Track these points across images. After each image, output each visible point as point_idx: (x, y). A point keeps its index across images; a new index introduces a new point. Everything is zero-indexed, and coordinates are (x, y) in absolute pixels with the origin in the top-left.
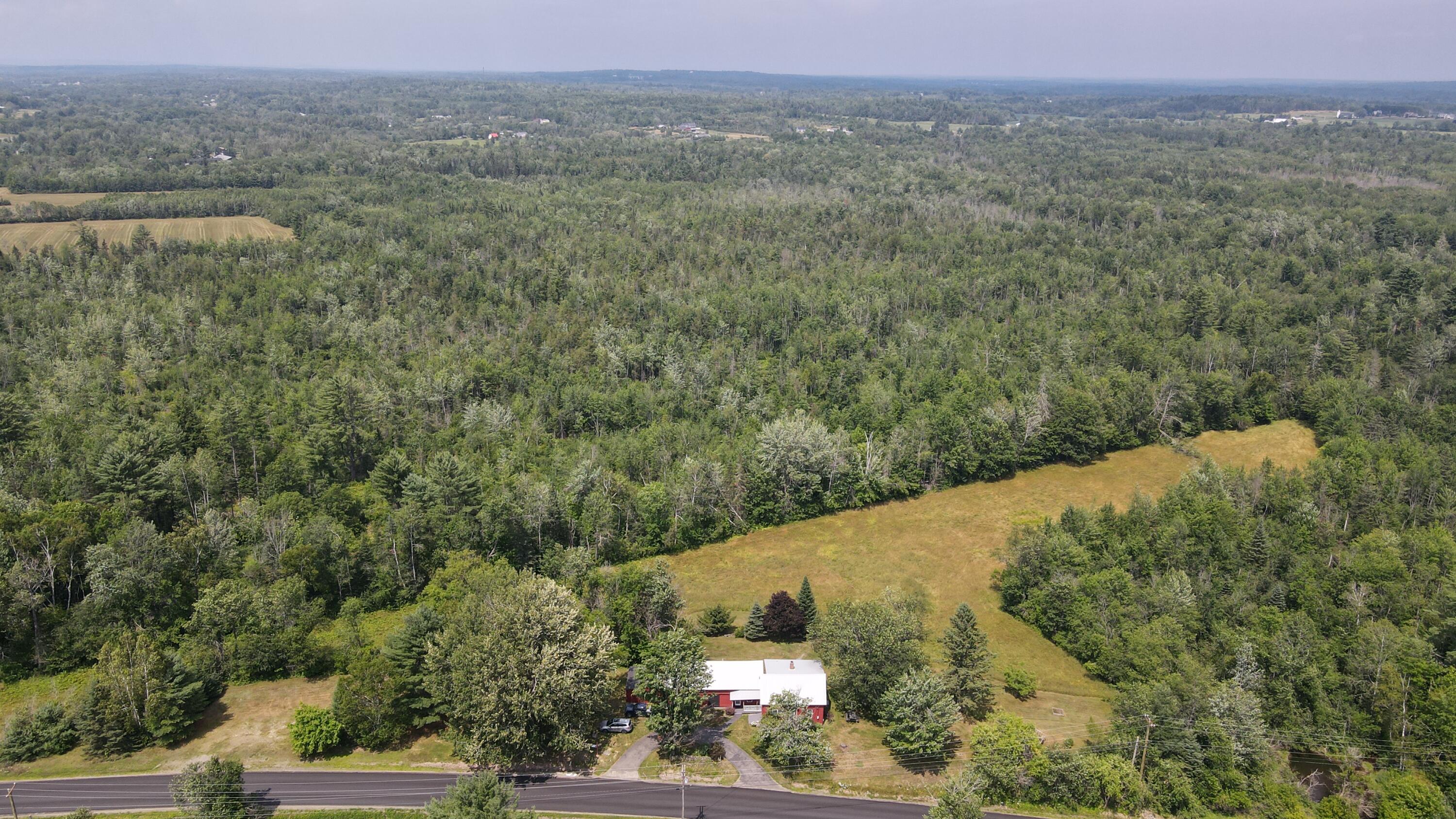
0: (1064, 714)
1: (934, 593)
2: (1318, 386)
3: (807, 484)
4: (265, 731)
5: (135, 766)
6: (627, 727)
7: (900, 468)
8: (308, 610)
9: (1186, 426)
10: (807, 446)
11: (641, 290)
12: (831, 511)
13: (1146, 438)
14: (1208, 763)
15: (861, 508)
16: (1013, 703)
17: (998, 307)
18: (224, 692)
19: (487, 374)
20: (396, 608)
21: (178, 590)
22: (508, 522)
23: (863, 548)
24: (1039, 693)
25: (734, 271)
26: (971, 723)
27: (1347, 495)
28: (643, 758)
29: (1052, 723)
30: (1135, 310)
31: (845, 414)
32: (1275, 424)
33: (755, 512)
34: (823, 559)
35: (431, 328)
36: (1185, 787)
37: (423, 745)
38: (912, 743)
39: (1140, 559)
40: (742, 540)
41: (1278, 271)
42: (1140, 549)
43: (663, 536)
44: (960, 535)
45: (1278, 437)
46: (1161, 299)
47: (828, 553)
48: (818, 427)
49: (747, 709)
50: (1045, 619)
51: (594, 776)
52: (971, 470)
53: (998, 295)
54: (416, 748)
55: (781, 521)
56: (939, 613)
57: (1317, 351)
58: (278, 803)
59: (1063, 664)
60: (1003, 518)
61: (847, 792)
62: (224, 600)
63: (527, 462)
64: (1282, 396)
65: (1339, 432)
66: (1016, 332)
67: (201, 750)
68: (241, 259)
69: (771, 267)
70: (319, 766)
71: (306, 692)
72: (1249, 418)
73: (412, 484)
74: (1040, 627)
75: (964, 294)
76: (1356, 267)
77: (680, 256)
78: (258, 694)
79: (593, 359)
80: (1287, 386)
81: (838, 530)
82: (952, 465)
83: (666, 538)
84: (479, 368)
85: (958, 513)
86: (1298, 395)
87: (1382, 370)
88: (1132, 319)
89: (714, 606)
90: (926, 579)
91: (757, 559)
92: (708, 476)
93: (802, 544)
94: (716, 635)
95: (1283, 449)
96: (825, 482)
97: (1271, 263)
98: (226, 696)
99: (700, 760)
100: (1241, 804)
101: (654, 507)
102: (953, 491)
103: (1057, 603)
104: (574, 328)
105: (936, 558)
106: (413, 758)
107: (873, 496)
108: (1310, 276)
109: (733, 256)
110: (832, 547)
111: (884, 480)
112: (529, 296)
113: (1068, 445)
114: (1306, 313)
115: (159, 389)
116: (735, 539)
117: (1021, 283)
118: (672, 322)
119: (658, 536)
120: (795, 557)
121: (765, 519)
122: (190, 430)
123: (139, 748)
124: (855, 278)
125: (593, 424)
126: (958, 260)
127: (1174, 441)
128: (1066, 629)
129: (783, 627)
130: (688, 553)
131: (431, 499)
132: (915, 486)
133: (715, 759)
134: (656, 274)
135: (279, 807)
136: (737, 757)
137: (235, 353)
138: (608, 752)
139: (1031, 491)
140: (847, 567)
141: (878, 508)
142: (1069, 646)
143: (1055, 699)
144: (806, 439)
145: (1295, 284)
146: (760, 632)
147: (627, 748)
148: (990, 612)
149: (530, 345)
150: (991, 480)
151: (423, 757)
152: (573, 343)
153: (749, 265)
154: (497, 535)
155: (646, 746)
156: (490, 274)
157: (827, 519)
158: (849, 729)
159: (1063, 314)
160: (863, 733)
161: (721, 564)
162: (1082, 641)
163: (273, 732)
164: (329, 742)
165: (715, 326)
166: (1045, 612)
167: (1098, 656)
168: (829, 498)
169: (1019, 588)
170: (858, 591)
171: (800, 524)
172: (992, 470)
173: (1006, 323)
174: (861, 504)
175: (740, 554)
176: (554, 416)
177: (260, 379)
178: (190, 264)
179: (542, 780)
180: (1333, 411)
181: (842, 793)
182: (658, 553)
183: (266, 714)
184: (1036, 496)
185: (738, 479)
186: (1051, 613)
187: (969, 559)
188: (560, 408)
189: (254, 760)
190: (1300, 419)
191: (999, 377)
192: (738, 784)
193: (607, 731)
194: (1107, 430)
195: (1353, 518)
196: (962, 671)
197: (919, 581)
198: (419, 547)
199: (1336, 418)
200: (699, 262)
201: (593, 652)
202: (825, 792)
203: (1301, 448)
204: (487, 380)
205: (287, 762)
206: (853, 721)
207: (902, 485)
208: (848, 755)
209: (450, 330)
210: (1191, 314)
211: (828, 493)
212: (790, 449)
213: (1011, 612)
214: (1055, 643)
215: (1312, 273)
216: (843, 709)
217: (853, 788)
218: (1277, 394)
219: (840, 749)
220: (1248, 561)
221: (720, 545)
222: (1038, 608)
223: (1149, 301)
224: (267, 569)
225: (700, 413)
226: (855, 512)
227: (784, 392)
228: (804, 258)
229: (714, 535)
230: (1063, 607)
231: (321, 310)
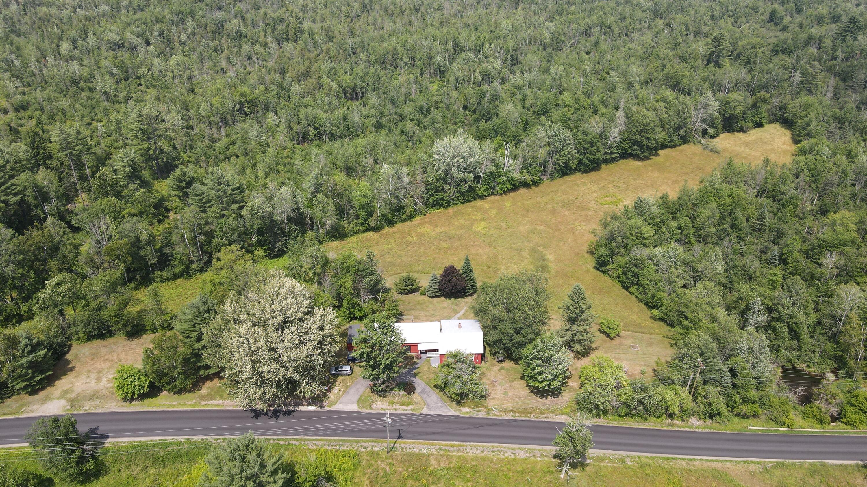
0: (639, 349)
1: (551, 257)
2: (797, 102)
3: (465, 181)
4: (98, 380)
5: (7, 410)
6: (349, 372)
7: (527, 167)
8: (123, 294)
9: (711, 131)
10: (465, 154)
11: (352, 32)
12: (481, 197)
13: (685, 140)
14: (734, 386)
15: (501, 195)
16: (605, 341)
17: (585, 44)
18: (69, 350)
19: (249, 99)
20: (190, 277)
21: (32, 275)
22: (263, 217)
23: (503, 224)
24: (622, 333)
25: (413, 17)
26: (578, 359)
27: (816, 181)
28: (360, 394)
29: (631, 357)
30: (676, 45)
31: (489, 125)
32: (767, 127)
33: (431, 200)
34: (477, 233)
35: (210, 64)
36: (720, 404)
37: (209, 388)
38: (541, 382)
39: (686, 232)
40: (423, 219)
41: (766, 16)
42: (686, 226)
43: (369, 220)
44: (567, 213)
45: (768, 137)
46: (692, 36)
47: (480, 229)
48: (472, 141)
49: (429, 354)
50: (624, 278)
51: (327, 409)
52: (574, 166)
53: (586, 35)
54: (204, 390)
55: (449, 205)
56: (554, 273)
57: (797, 77)
58: (107, 437)
59: (636, 309)
60: (594, 200)
61: (498, 413)
62: (60, 290)
63: (277, 164)
64: (772, 108)
65: (809, 135)
66: (599, 63)
67: (54, 396)
68: (78, 10)
69: (437, 15)
70: (137, 406)
71: (127, 348)
72: (750, 124)
73: (195, 192)
74: (620, 281)
75: (564, 34)
76: (816, 13)
77: (377, 7)
78: (93, 351)
79: (321, 86)
80: (776, 101)
81: (486, 211)
82: (561, 164)
83: (372, 221)
84: (243, 95)
85: (564, 197)
86: (783, 108)
87: (835, 88)
88: (674, 52)
89: (405, 275)
90: (545, 247)
91: (433, 234)
92: (399, 178)
93: (462, 222)
94: (407, 294)
95: (772, 145)
96: (477, 178)
97: (762, 10)
98: (71, 352)
99: (399, 394)
100: (755, 412)
101: (363, 200)
102: (561, 180)
103: (634, 269)
104: (307, 63)
105: (551, 231)
106: (202, 398)
107: (509, 186)
108: (787, 20)
109: (412, 7)
110: (483, 224)
111: (516, 175)
112: (276, 38)
113: (636, 147)
114: (785, 46)
115: (24, 109)
116: (418, 219)
117: (601, 26)
118: (373, 58)
119: (366, 220)
120: (458, 232)
121: (437, 204)
122: (38, 147)
123: (8, 397)
124: (492, 23)
125: (321, 135)
126: (560, 9)
127: (703, 141)
128: (639, 285)
129: (452, 289)
130: (387, 230)
131: (209, 201)
132: (536, 178)
133: (409, 393)
134: (361, 21)
135: (109, 440)
136: (423, 391)
137: (75, 82)
138: (335, 390)
139: (612, 179)
140: (493, 239)
141: (512, 194)
142: (640, 297)
143: (632, 337)
144: (464, 150)
145: (776, 24)
146: (436, 292)
147: (349, 387)
148: (588, 272)
149: (277, 76)
150: (585, 172)
151: (210, 397)
152: (306, 75)
153: (422, 13)
154: (256, 227)
155: (362, 385)
156: (249, 22)
157: (478, 203)
158: (498, 368)
159: (630, 49)
160: (508, 370)
161: (409, 238)
162: (649, 295)
163: (104, 380)
164: (142, 392)
165: (402, 59)
166: (624, 273)
167: (660, 306)
168: (480, 188)
169: (607, 256)
170: (500, 257)
171: (461, 207)
172: (587, 166)
173: (591, 55)
174: (501, 192)
175: (420, 230)
176: (295, 129)
177: (93, 102)
178: (41, 14)
179: (290, 413)
180: (806, 120)
181: (495, 415)
182: (367, 230)
183: (99, 367)
184: (615, 183)
185: (419, 178)
186: (629, 275)
187: (573, 231)
188: (299, 123)
189: (92, 403)
190: (782, 123)
191: (589, 96)
192: (425, 411)
193: (334, 374)
194: (660, 136)
195: (820, 198)
196: (574, 327)
197: (540, 249)
198: (202, 238)
199: (808, 125)
200: (390, 11)
201: (321, 328)
202: (482, 414)
203: (784, 144)
204: (249, 103)
205: (115, 404)
206: (500, 362)
207: (528, 178)
208: (498, 387)
209: (224, 64)
210: (714, 49)
211: (479, 185)
212: (454, 157)
213: (601, 271)
214: (630, 293)
215: (789, 17)
216: (494, 354)
217: (502, 411)
218: (769, 107)
219: (493, 384)
220: (754, 230)
221: (408, 223)
222: (620, 270)
223: (684, 38)
224: (95, 257)
225: (392, 125)
226: (497, 197)
227: (448, 109)
228: (459, 8)
229: (404, 217)
230: (637, 271)
231: (134, 49)
